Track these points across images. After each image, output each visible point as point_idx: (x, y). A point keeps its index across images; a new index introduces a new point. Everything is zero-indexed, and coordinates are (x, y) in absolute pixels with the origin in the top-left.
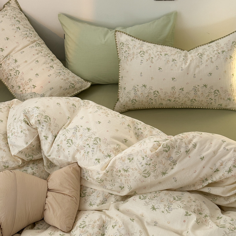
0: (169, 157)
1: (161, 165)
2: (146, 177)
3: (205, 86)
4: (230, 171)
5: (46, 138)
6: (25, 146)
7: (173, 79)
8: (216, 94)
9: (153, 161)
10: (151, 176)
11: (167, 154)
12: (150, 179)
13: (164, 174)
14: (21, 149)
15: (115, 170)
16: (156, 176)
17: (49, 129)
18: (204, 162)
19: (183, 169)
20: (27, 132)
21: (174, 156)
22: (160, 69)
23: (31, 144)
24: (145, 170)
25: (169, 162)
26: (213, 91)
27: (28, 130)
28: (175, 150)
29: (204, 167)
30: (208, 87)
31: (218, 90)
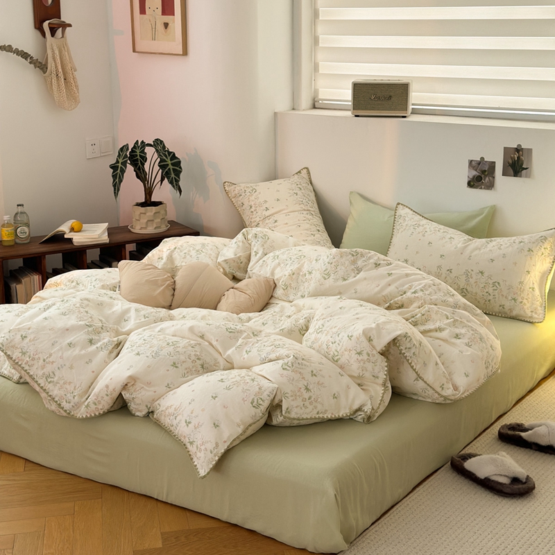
0: (354, 262)
1: (343, 268)
2: (325, 279)
3: (482, 273)
4: (415, 292)
5: (256, 253)
6: (233, 257)
7: (442, 256)
8: (495, 288)
9: (335, 260)
10: (331, 278)
11: (352, 258)
12: (330, 282)
13: (345, 280)
14: (227, 258)
15: (301, 273)
16: (336, 280)
17: (263, 245)
18: (390, 278)
19: (365, 279)
20: (241, 244)
21: (360, 263)
22: (430, 243)
23: (239, 257)
24: (326, 270)
25: (353, 267)
26: (491, 282)
27: (243, 242)
28: (364, 259)
29: (390, 285)
30: (486, 274)
31: (498, 283)
